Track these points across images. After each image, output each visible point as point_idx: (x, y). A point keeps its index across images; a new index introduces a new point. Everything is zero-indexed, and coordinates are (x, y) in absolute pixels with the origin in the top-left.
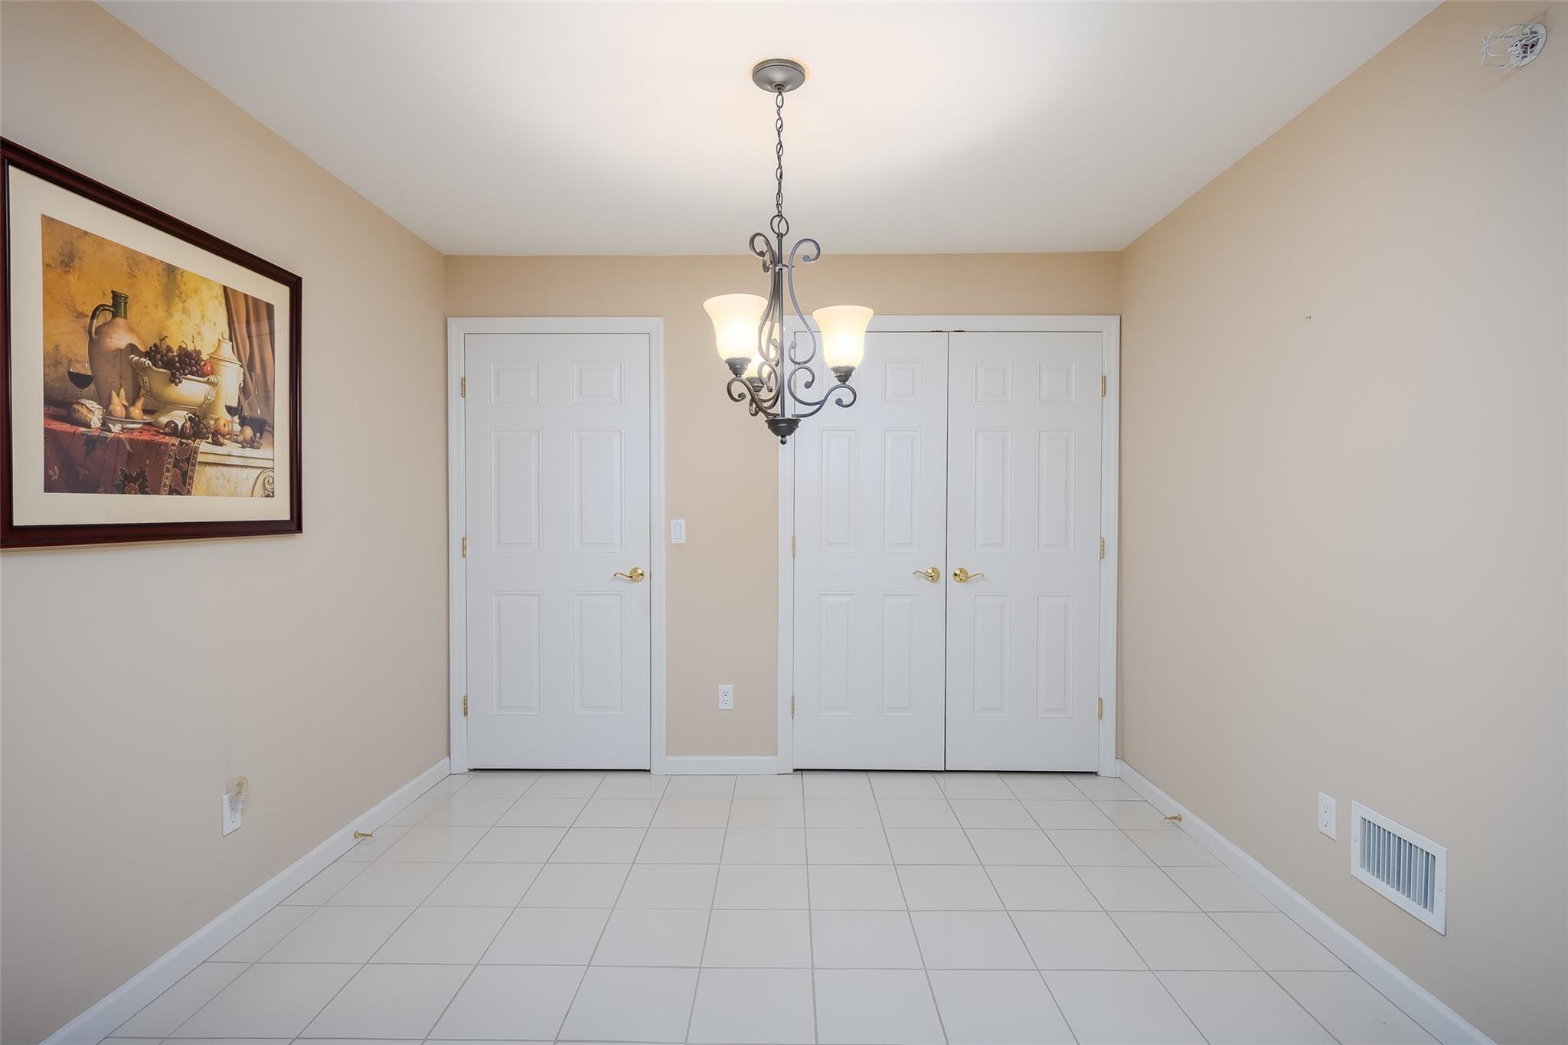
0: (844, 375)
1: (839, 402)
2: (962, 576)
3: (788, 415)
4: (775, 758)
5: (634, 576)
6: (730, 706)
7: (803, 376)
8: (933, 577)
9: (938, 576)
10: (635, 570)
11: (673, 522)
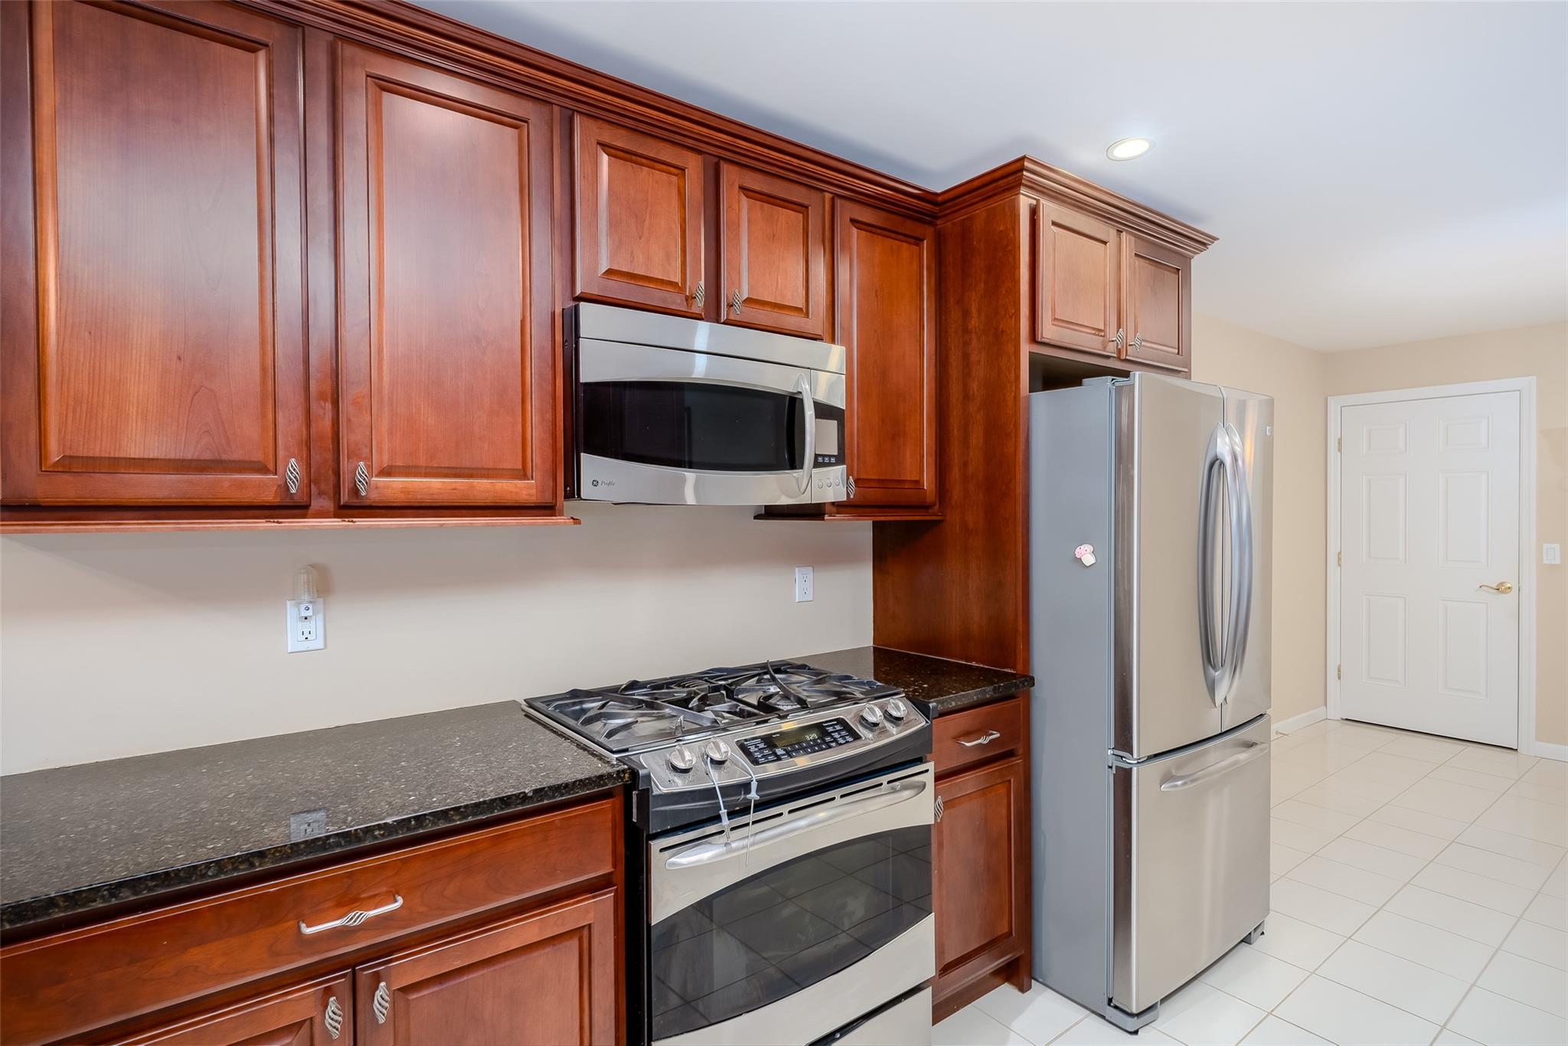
5: (1500, 589)
10: (1503, 584)
11: (1545, 546)
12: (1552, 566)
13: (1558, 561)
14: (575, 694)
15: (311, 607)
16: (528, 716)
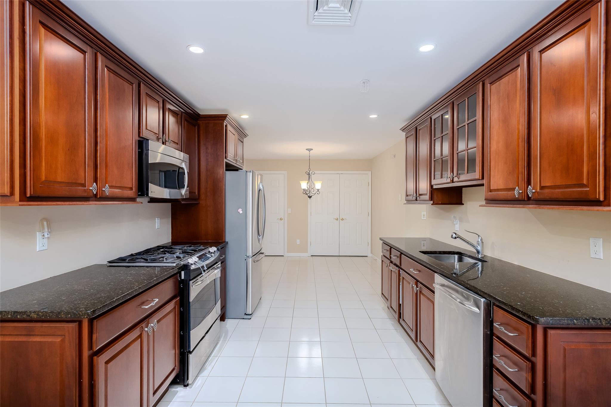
0: (318, 190)
1: (318, 194)
2: (343, 219)
3: (311, 196)
4: (307, 253)
5: (281, 219)
6: (299, 244)
7: (313, 190)
8: (337, 219)
9: (338, 219)
10: (281, 218)
11: (289, 209)
12: (289, 214)
13: (290, 213)
14: (132, 255)
15: (49, 234)
16: (110, 266)
